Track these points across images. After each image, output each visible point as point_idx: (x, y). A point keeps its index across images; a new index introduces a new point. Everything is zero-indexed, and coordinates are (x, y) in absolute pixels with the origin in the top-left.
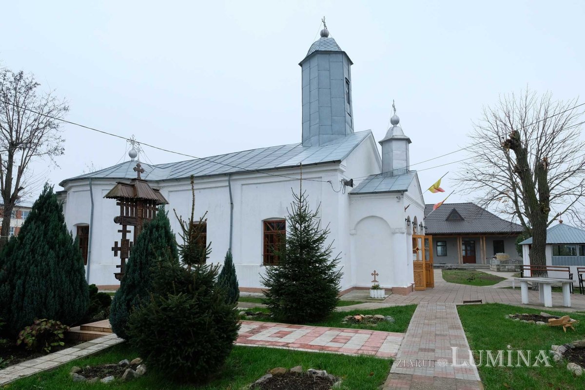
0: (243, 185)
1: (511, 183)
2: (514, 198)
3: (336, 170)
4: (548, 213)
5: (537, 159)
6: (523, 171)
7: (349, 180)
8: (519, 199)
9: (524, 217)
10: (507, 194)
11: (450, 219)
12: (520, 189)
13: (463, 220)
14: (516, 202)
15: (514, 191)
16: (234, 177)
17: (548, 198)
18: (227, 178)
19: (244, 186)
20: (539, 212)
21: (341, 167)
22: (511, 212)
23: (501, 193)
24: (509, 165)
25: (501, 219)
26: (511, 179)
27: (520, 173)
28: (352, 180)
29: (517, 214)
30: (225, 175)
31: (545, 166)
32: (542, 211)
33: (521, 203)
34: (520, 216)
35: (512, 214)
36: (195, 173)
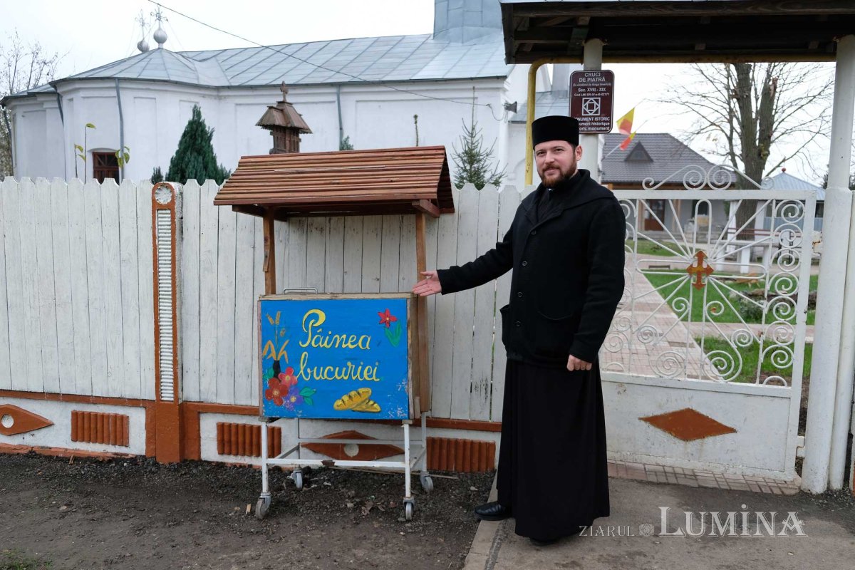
0: (357, 101)
1: (728, 110)
2: (728, 133)
3: (498, 89)
4: (766, 159)
5: (768, 74)
6: (743, 97)
7: (512, 102)
8: (735, 135)
9: (738, 160)
10: (719, 126)
11: (631, 158)
12: (738, 119)
13: (651, 161)
14: (730, 139)
15: (730, 122)
16: (345, 89)
17: (770, 137)
18: (334, 90)
19: (360, 104)
20: (756, 156)
21: (505, 86)
22: (723, 154)
23: (713, 124)
24: (728, 82)
25: (708, 162)
26: (729, 104)
27: (738, 100)
28: (516, 103)
29: (730, 157)
30: (332, 85)
31: (772, 92)
32: (760, 155)
33: (737, 141)
34: (733, 160)
35: (724, 155)
36: (289, 80)
